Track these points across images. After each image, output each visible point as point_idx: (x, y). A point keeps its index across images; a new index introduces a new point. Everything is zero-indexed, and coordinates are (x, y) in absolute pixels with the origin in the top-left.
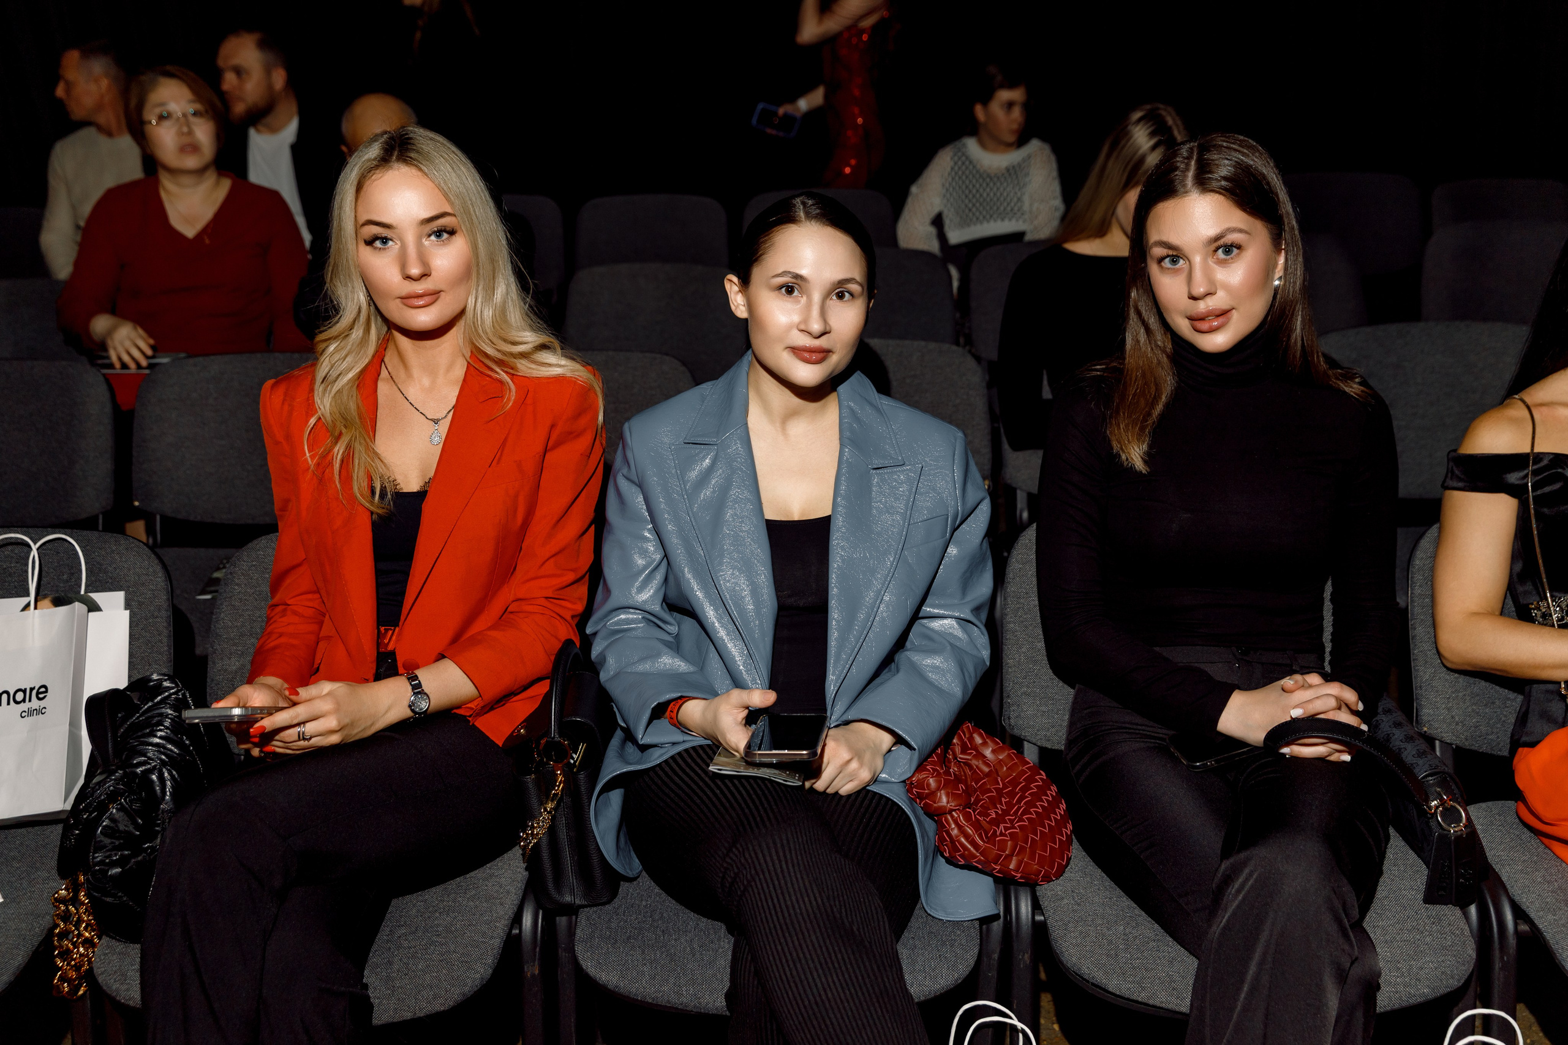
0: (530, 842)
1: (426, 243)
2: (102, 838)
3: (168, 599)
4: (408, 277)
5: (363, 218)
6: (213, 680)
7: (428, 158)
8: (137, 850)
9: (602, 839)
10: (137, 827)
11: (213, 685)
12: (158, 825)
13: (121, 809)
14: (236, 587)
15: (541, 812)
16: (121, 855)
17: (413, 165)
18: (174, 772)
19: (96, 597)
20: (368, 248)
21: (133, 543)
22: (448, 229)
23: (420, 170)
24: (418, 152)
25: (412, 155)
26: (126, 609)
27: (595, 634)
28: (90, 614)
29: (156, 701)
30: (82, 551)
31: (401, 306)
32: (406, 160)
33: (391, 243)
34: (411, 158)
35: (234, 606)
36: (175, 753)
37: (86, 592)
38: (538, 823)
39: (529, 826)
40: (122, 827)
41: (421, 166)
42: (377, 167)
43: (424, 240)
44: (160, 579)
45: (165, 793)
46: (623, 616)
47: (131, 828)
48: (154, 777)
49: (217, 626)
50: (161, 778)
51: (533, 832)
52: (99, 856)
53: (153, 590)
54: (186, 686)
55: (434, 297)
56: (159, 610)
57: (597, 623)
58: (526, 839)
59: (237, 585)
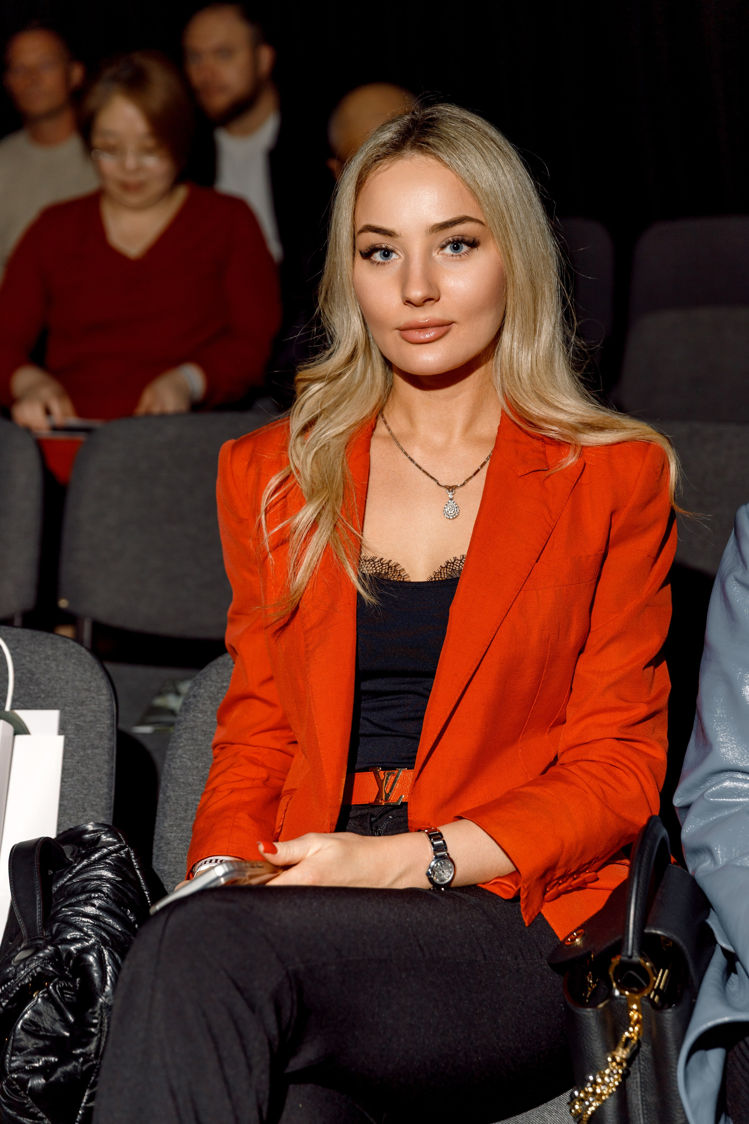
0: (590, 1105)
1: (437, 256)
2: (22, 1036)
3: (112, 725)
4: (408, 302)
5: (362, 223)
6: (162, 837)
7: (451, 143)
8: (66, 1058)
9: (694, 1113)
10: (67, 1025)
11: (162, 845)
12: (94, 1025)
13: (49, 999)
14: (200, 715)
15: (607, 1062)
16: (46, 1061)
17: (430, 153)
18: (117, 956)
19: (23, 715)
20: (366, 262)
21: (73, 647)
22: (467, 239)
23: (439, 159)
24: (439, 137)
25: (431, 140)
26: (60, 733)
27: (687, 807)
28: (18, 737)
29: (93, 858)
30: (12, 654)
31: (399, 339)
32: (422, 147)
33: (394, 256)
34: (428, 144)
35: (196, 740)
36: (117, 930)
37: (13, 708)
38: (603, 1079)
39: (589, 1081)
40: (47, 1025)
41: (440, 155)
42: (386, 155)
43: (434, 254)
44: (104, 697)
45: (106, 981)
46: (727, 784)
47: (58, 1027)
48: (91, 959)
49: (173, 765)
50: (101, 960)
51: (595, 1089)
52: (17, 1062)
53: (94, 711)
54: (131, 843)
55: (443, 330)
56: (101, 738)
57: (690, 791)
58: (582, 1100)
59: (201, 712)
